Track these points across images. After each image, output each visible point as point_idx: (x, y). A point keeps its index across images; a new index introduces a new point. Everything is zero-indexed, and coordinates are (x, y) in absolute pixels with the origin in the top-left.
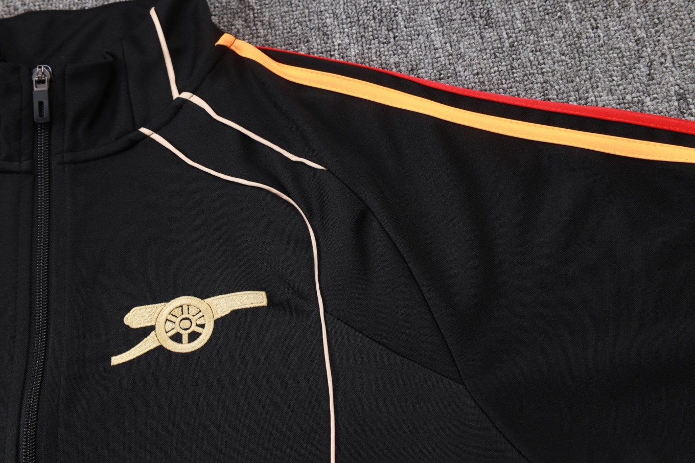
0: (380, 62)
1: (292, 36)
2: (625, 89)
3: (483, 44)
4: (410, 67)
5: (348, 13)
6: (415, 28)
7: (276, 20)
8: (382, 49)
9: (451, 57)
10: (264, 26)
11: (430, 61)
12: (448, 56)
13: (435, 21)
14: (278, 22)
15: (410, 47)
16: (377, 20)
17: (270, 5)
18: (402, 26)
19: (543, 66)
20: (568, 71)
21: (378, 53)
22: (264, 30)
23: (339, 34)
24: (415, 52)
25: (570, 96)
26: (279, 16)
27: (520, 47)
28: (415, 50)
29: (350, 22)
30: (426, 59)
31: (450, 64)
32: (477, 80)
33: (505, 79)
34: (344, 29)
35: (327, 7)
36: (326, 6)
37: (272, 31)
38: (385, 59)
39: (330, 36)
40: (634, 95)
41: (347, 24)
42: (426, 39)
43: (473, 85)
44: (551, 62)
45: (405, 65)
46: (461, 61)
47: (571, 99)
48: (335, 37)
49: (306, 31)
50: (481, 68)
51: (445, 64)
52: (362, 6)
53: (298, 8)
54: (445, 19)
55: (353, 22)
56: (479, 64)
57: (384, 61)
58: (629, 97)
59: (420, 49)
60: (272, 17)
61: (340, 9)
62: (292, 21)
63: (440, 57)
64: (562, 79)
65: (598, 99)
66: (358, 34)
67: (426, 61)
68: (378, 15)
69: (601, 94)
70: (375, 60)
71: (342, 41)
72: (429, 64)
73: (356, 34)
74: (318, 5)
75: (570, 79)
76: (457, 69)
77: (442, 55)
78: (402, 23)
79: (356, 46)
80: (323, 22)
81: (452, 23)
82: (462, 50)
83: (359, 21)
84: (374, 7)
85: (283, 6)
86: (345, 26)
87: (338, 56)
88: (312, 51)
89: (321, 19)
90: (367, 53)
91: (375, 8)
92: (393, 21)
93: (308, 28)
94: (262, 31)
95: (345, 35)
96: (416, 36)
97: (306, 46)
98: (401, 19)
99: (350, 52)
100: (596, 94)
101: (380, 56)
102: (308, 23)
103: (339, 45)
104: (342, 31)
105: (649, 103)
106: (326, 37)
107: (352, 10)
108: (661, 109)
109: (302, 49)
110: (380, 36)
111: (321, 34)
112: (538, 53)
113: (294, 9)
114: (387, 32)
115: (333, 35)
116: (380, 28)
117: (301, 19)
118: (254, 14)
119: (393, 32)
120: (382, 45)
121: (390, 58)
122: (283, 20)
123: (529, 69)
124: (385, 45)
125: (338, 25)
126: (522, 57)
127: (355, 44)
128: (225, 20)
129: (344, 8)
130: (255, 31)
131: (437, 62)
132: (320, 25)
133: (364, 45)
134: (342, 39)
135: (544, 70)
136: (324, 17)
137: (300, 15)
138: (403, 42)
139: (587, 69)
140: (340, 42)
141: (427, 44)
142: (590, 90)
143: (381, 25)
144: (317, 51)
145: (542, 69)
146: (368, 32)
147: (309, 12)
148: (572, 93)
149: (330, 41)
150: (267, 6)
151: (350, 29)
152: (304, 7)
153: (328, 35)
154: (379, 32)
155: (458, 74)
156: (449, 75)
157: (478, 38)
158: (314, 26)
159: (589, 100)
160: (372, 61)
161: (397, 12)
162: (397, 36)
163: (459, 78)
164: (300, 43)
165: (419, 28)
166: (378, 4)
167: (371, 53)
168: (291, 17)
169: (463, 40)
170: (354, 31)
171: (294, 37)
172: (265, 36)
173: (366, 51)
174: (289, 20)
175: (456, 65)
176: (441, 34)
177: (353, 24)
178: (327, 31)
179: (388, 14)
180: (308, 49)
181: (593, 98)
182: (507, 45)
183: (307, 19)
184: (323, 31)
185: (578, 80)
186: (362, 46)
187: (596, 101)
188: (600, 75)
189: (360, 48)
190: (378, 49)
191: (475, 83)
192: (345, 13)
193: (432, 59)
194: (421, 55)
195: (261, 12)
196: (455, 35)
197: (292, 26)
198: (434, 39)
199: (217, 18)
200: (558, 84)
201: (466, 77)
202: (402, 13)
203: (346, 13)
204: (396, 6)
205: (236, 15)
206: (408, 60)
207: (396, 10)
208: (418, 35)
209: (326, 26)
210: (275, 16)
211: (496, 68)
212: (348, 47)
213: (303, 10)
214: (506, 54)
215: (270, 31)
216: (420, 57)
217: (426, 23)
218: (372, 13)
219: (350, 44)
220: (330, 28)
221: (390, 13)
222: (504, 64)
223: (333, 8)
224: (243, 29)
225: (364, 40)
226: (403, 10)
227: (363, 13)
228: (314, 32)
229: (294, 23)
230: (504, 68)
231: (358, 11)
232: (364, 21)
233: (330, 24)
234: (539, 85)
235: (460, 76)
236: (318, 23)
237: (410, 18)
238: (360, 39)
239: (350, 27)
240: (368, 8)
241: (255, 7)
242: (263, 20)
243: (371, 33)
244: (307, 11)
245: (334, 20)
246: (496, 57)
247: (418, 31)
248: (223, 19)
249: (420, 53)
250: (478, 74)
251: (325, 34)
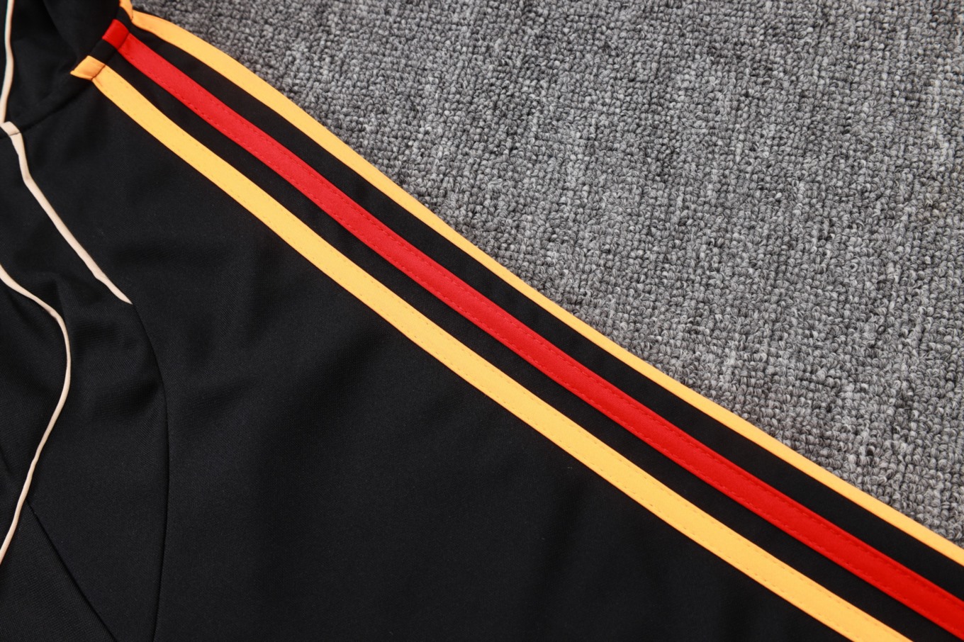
0: (472, 181)
1: (365, 96)
2: (822, 357)
3: (640, 204)
4: (514, 204)
5: (462, 87)
6: (550, 143)
7: (354, 61)
8: (484, 162)
9: (581, 210)
10: (332, 66)
11: (547, 206)
12: (579, 206)
13: (585, 142)
14: (355, 65)
15: (528, 173)
16: (498, 112)
17: (355, 34)
18: (532, 134)
19: (714, 273)
20: (748, 295)
21: (476, 166)
22: (330, 71)
23: (433, 114)
24: (532, 183)
25: (732, 339)
26: (360, 56)
27: (694, 229)
28: (533, 180)
29: (458, 102)
30: (544, 200)
31: (574, 221)
32: (602, 262)
33: (646, 274)
34: (444, 109)
35: (435, 66)
36: (436, 62)
37: (341, 76)
38: (481, 180)
39: (420, 114)
40: (832, 372)
41: (452, 103)
42: (558, 168)
43: (594, 267)
44: (728, 271)
45: (507, 199)
46: (593, 221)
47: (732, 344)
48: (425, 119)
49: (387, 94)
50: (618, 245)
51: (568, 217)
52: (486, 81)
53: (394, 52)
54: (601, 144)
55: (462, 103)
56: (619, 236)
57: (478, 183)
58: (821, 374)
59: (541, 181)
60: (350, 53)
61: (453, 75)
62: (375, 71)
63: (566, 204)
64: (732, 306)
65: (772, 360)
66: (461, 126)
67: (542, 203)
68: (504, 104)
69: (781, 353)
70: (466, 177)
71: (433, 128)
72: (544, 210)
73: (458, 124)
74: (425, 57)
75: (744, 310)
76: (581, 233)
77: (569, 202)
78: (534, 129)
79: (449, 143)
80: (420, 87)
81: (609, 153)
82: (603, 205)
83: (471, 103)
84: (503, 88)
85: (374, 41)
86: (447, 105)
87: (415, 150)
88: (383, 129)
89: (419, 81)
90: (461, 160)
91: (504, 91)
92: (523, 120)
93: (392, 91)
94: (325, 72)
95: (442, 120)
96: (546, 158)
97: (377, 119)
98: (535, 121)
99: (437, 149)
100: (773, 350)
101: (476, 171)
102: (396, 83)
103: (427, 133)
104: (440, 111)
105: (849, 395)
106: (412, 114)
107: (469, 82)
108: (862, 412)
109: (369, 121)
110: (491, 139)
111: (407, 107)
112: (716, 250)
113: (387, 52)
114: (504, 136)
115: (425, 114)
116: (496, 127)
117: (389, 72)
118: (326, 41)
119: (513, 139)
120: (487, 155)
121: (490, 180)
122: (364, 66)
123: (691, 270)
124: (493, 156)
125: (439, 101)
126: (689, 248)
127: (449, 139)
128: (282, 36)
129: (459, 75)
130: (316, 70)
131: (557, 211)
132: (413, 92)
133: (461, 146)
134: (434, 124)
135: (711, 281)
136: (423, 80)
137: (390, 65)
138: (520, 160)
139: (778, 303)
140: (429, 129)
141: (556, 176)
142: (766, 341)
143: (501, 122)
144: (390, 133)
145: (709, 278)
146: (476, 127)
147: (406, 65)
148: (737, 336)
149: (415, 122)
150: (351, 34)
151: (453, 113)
152: (402, 53)
153: (418, 111)
154: (492, 133)
155: (580, 241)
156: (566, 238)
157: (637, 191)
158: (403, 89)
159: (756, 356)
160: (462, 176)
161: (535, 108)
162: (516, 148)
163: (577, 249)
164: (371, 111)
165: (556, 146)
166: (511, 87)
167: (466, 162)
168: (377, 63)
169: (613, 188)
170: (456, 118)
171: (367, 98)
172: (328, 82)
173: (460, 157)
174: (372, 68)
175: (582, 226)
176: (583, 167)
177: (461, 106)
178: (419, 104)
179: (520, 107)
180: (379, 125)
181: (764, 356)
182: (675, 219)
183: (398, 75)
184: (412, 102)
185: (756, 315)
186: (458, 146)
187: (767, 362)
188: (794, 321)
189: (453, 149)
190: (478, 160)
191: (598, 265)
192: (457, 83)
193: (552, 203)
194: (538, 191)
195: (338, 41)
196: (604, 176)
197: (372, 79)
198: (569, 172)
199: (271, 29)
200: (723, 313)
201: (589, 250)
202: (542, 112)
203: (459, 85)
204: (538, 98)
205: (301, 35)
206: (516, 193)
207: (535, 104)
208: (550, 156)
209: (420, 96)
210: (355, 54)
211: (641, 252)
212: (436, 142)
213: (400, 58)
214: (667, 233)
215: (337, 76)
216: (536, 194)
217: (571, 140)
218: (495, 98)
219: (442, 137)
220: (424, 101)
221: (523, 106)
222: (655, 249)
223: (444, 69)
224: (301, 60)
225: (464, 138)
226: (546, 108)
227: (483, 92)
228: (400, 100)
229: (377, 75)
230: (653, 257)
231: (477, 87)
232: (479, 106)
233: (427, 93)
234: (693, 303)
235: (581, 246)
236: (411, 88)
237: (550, 123)
238: (459, 134)
239: (454, 110)
240: (493, 88)
241: (333, 30)
242: (335, 55)
243: (479, 130)
244: (403, 61)
245: (437, 89)
246: (649, 233)
247: (553, 150)
248: (280, 34)
249: (539, 187)
250: (609, 252)
251: (413, 109)
